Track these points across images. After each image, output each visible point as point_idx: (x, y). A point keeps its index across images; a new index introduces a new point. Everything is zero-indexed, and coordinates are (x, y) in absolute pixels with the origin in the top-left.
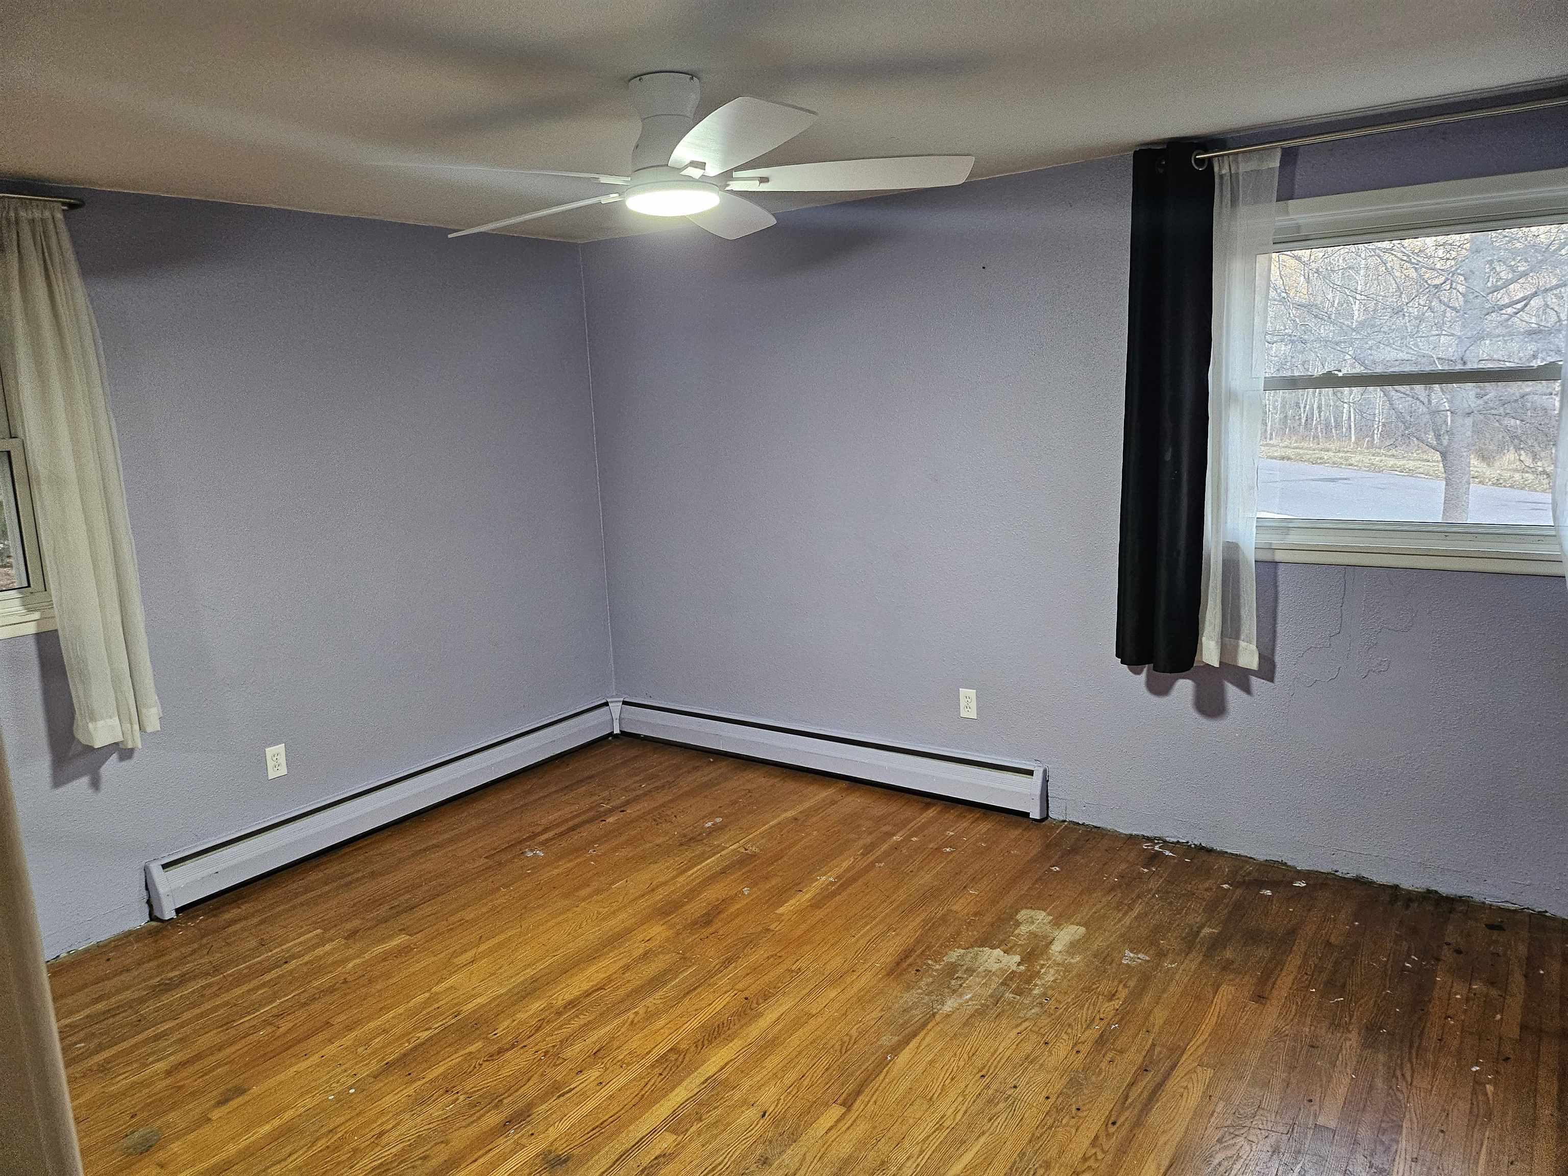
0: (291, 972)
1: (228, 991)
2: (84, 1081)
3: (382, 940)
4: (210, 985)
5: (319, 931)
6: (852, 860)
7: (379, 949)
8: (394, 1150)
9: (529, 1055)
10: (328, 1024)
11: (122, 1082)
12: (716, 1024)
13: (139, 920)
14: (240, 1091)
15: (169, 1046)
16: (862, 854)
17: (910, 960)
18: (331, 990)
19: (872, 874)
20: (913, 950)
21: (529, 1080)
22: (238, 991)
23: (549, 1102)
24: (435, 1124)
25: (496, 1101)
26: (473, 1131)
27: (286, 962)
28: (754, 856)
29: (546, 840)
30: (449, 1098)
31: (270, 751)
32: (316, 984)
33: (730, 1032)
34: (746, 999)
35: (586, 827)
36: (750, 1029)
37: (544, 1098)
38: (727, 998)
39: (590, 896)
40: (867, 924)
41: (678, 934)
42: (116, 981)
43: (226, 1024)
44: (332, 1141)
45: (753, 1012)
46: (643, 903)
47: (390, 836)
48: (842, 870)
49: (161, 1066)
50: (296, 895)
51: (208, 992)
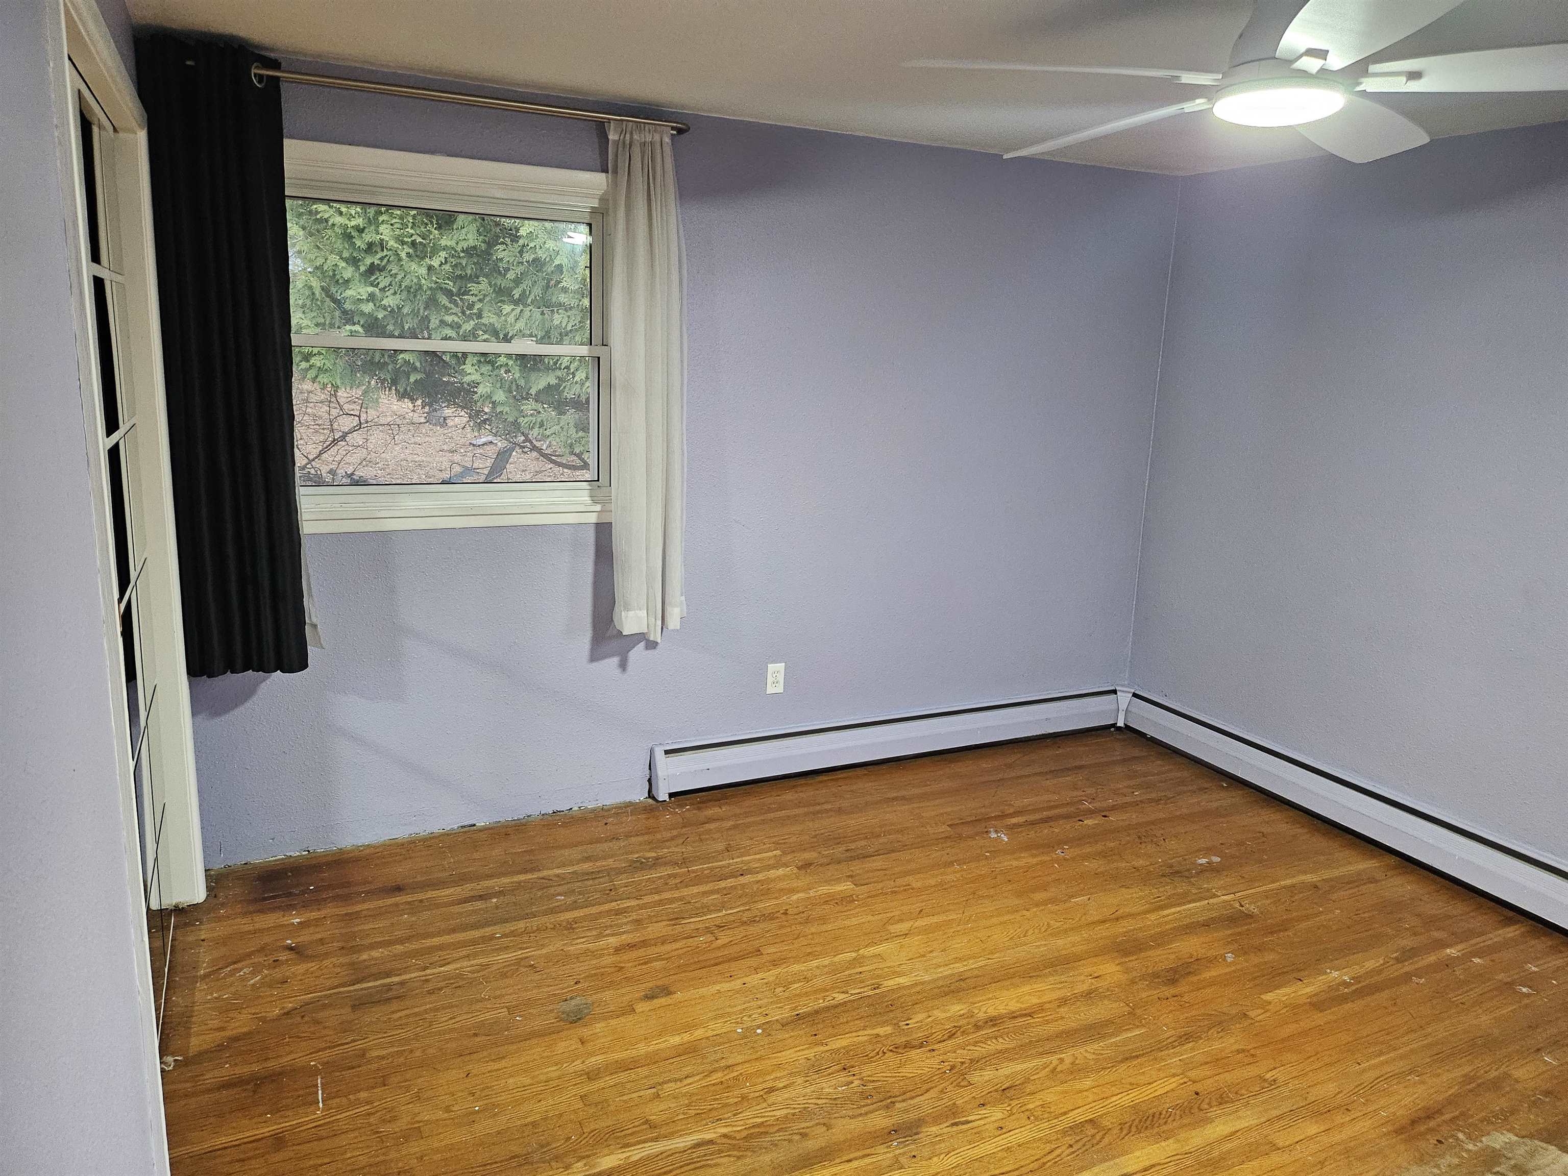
0: (743, 886)
1: (686, 886)
2: (554, 933)
3: (828, 882)
4: (675, 876)
5: (778, 852)
6: (1382, 962)
7: (824, 889)
8: (778, 1113)
9: (934, 1062)
10: (758, 952)
11: (580, 946)
12: (1151, 1112)
13: (639, 795)
14: (666, 991)
15: (626, 924)
16: (1397, 959)
17: (1432, 1124)
18: (771, 917)
19: (1404, 989)
20: (1439, 1112)
21: (927, 1091)
22: (695, 890)
23: (941, 1126)
24: (824, 1101)
25: (888, 1101)
26: (855, 1126)
27: (742, 875)
28: (1250, 916)
29: (1014, 825)
30: (843, 1078)
31: (771, 667)
32: (760, 905)
33: (1165, 1128)
34: (1197, 1094)
35: (1061, 822)
36: (1194, 1133)
37: (937, 1119)
38: (1173, 1083)
39: (1045, 903)
40: (1381, 1054)
41: (1133, 982)
42: (606, 846)
43: (676, 919)
44: (727, 1077)
45: (1201, 1114)
46: (1103, 931)
47: (865, 775)
48: (1362, 971)
49: (613, 941)
50: (770, 810)
51: (672, 882)
